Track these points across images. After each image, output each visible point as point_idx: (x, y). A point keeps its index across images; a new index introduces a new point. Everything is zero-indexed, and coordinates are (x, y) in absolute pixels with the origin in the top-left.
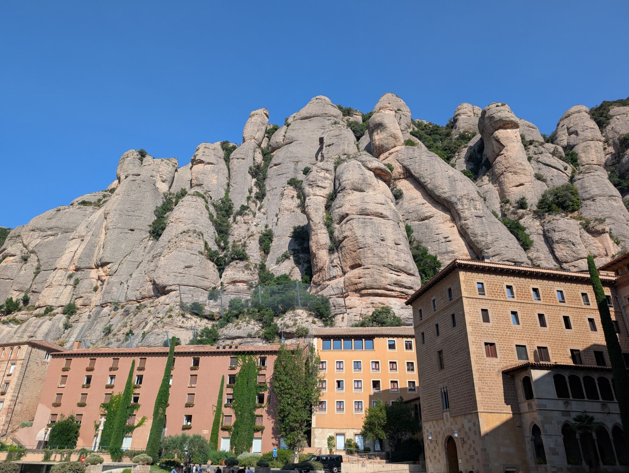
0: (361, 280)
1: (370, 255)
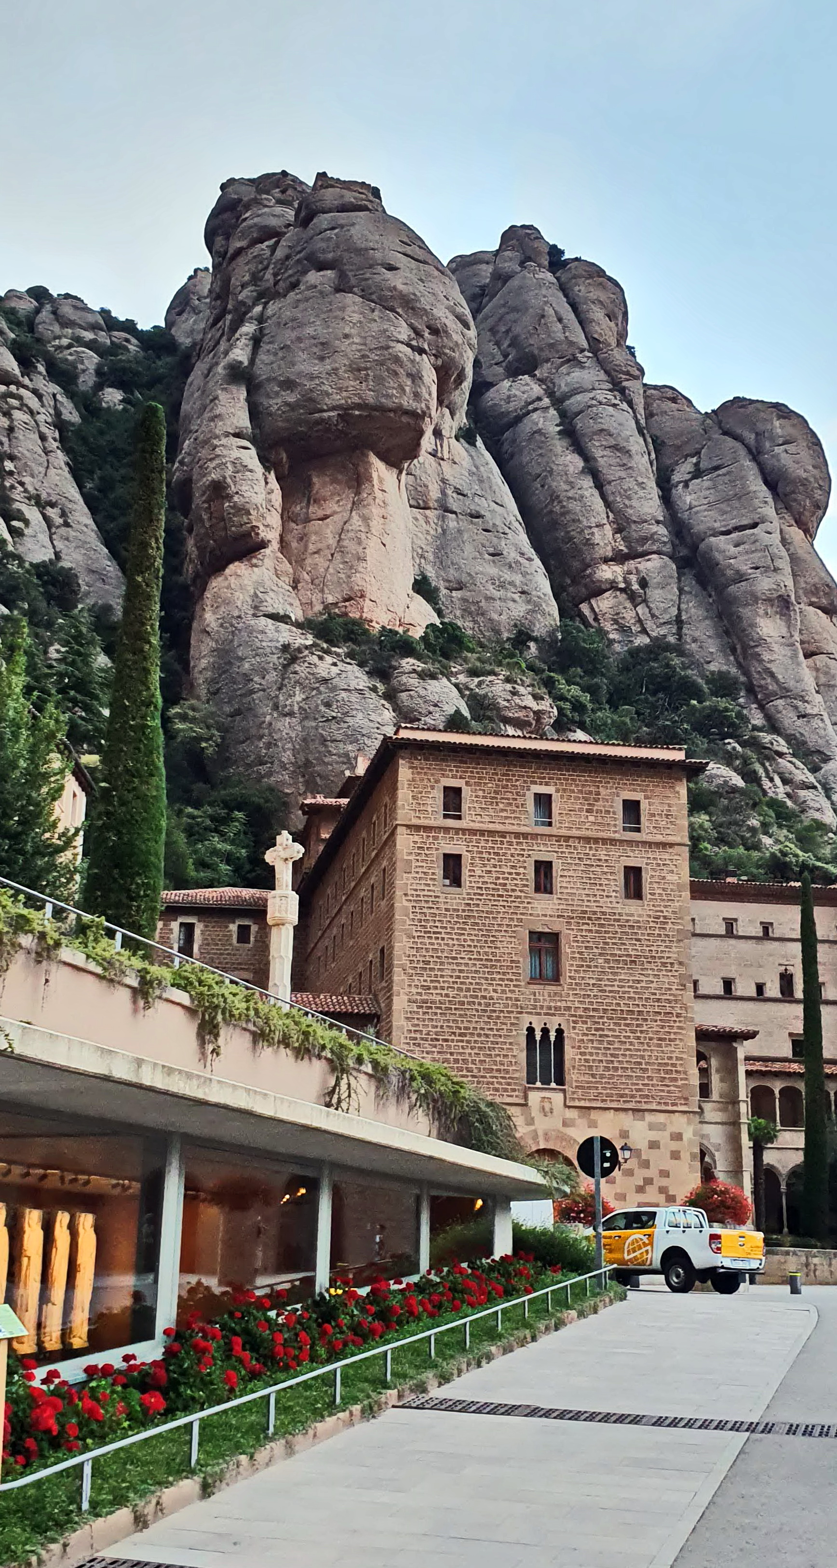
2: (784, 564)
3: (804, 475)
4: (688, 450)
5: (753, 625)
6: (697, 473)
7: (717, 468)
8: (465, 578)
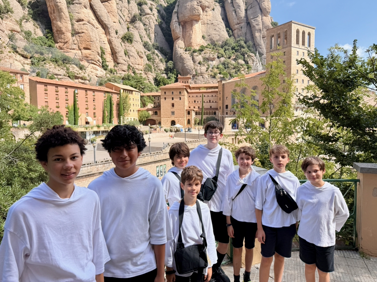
0: (90, 56)
1: (95, 46)
2: (261, 24)
3: (265, 7)
4: (251, 3)
5: (255, 34)
6: (251, 8)
7: (253, 7)
8: (210, 34)
